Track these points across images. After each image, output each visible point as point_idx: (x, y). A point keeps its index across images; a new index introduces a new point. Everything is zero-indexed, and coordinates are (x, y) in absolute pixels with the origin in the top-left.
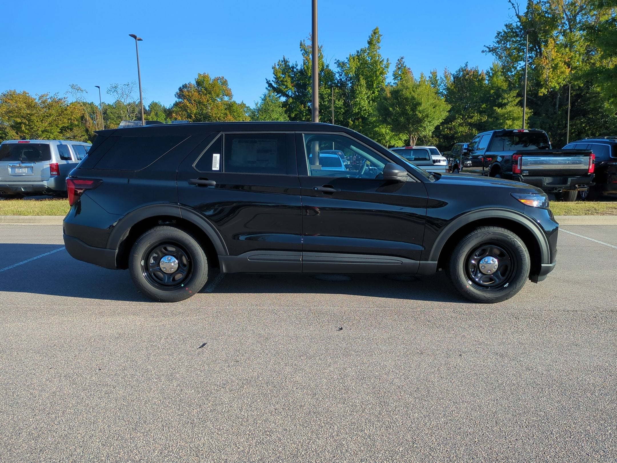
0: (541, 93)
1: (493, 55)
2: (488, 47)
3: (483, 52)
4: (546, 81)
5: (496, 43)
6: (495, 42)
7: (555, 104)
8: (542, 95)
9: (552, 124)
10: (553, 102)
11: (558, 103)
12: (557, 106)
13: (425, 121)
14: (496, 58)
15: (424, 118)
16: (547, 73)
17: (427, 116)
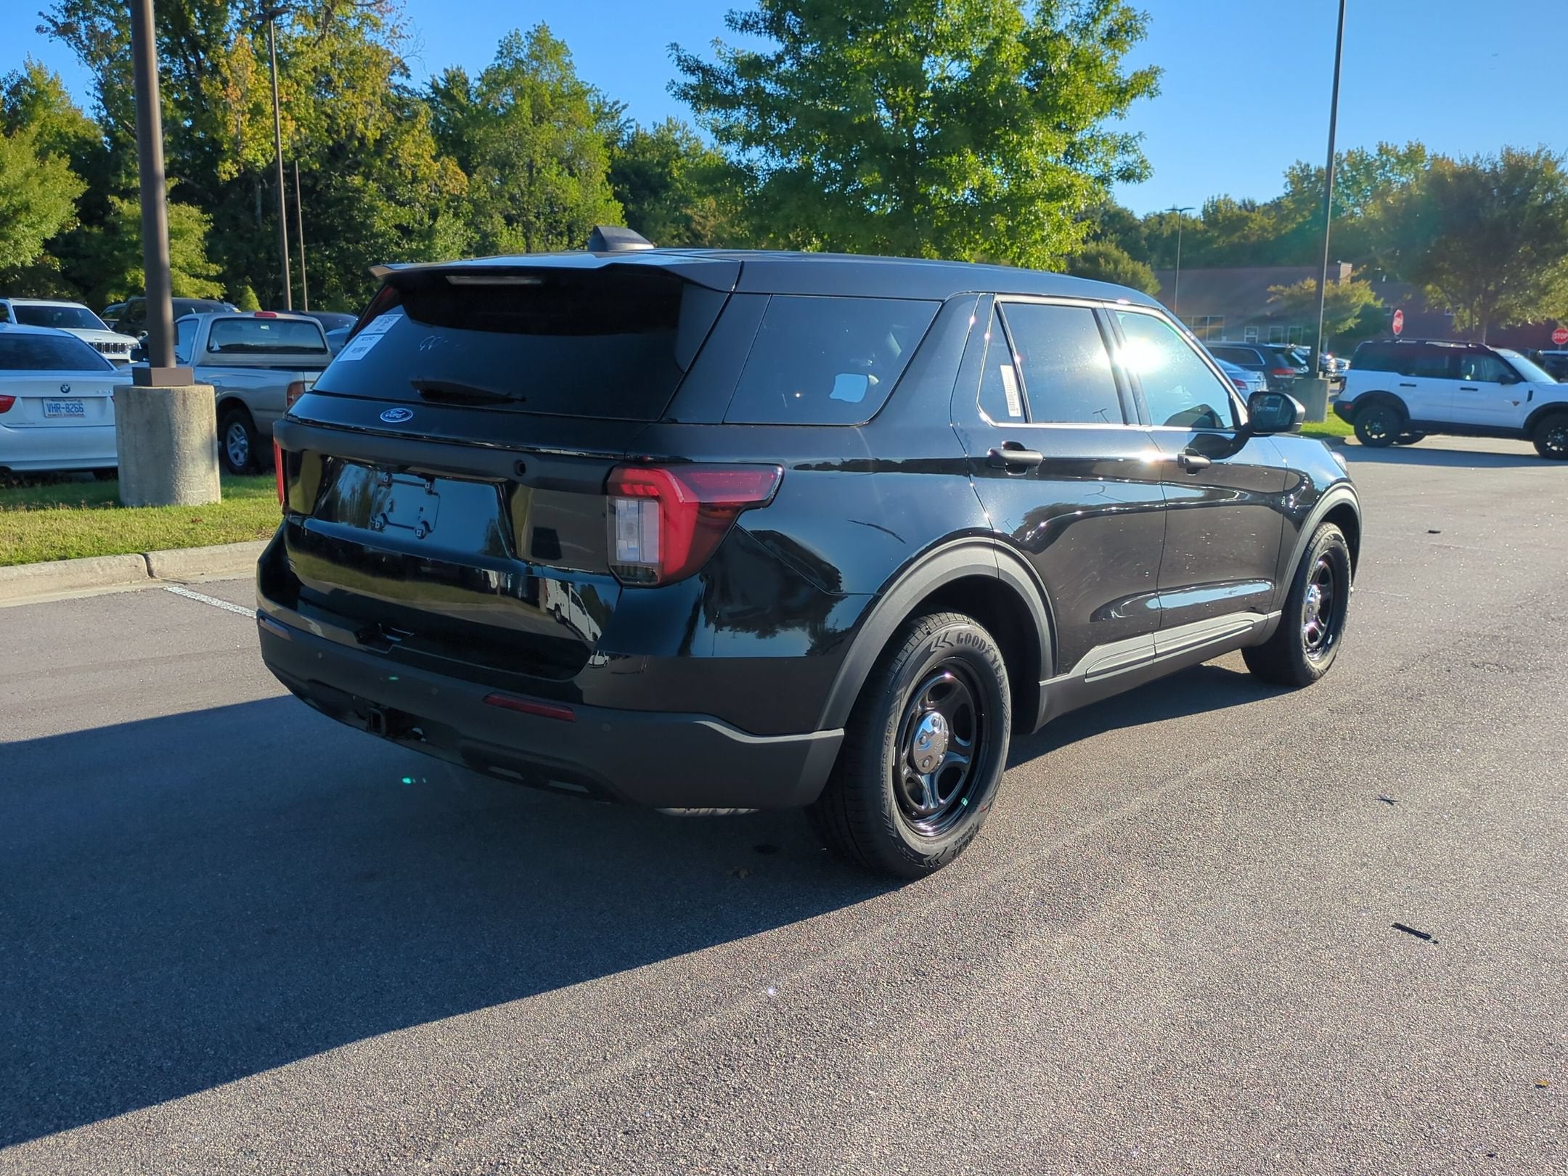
0: (225, 172)
1: (69, 45)
2: (51, 21)
3: (39, 29)
4: (236, 143)
5: (59, 11)
6: (59, 7)
7: (252, 207)
8: (226, 177)
9: (252, 257)
10: (248, 200)
11: (259, 203)
12: (259, 211)
13: (19, 222)
14: (79, 55)
15: (16, 211)
16: (236, 123)
17: (26, 207)
